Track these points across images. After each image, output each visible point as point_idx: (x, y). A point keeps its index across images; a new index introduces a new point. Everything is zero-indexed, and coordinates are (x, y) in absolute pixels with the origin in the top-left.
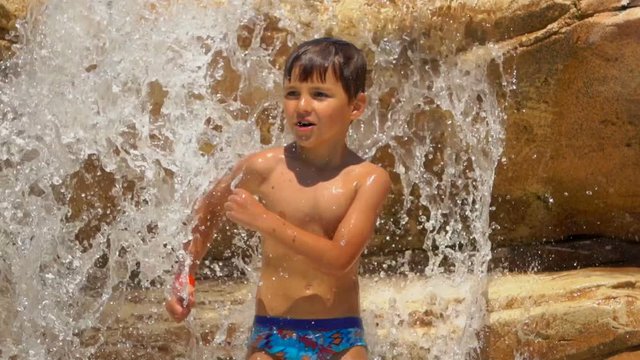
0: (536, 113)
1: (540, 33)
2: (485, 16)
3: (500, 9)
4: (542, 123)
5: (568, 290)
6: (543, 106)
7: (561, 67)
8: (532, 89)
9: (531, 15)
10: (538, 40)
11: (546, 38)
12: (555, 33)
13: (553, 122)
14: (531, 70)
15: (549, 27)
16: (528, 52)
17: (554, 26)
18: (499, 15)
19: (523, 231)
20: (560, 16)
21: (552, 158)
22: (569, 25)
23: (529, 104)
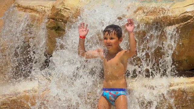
0: (185, 41)
1: (186, 23)
2: (173, 18)
3: (177, 17)
4: (186, 43)
5: (191, 81)
6: (186, 39)
7: (191, 30)
8: (184, 35)
9: (184, 18)
10: (185, 24)
11: (187, 24)
12: (190, 22)
13: (189, 43)
14: (184, 31)
15: (188, 21)
16: (183, 27)
17: (189, 21)
18: (177, 18)
19: (182, 68)
20: (190, 19)
21: (188, 51)
22: (193, 21)
23: (183, 39)
